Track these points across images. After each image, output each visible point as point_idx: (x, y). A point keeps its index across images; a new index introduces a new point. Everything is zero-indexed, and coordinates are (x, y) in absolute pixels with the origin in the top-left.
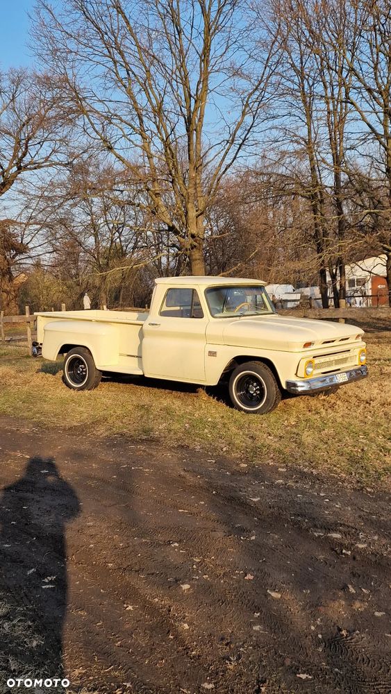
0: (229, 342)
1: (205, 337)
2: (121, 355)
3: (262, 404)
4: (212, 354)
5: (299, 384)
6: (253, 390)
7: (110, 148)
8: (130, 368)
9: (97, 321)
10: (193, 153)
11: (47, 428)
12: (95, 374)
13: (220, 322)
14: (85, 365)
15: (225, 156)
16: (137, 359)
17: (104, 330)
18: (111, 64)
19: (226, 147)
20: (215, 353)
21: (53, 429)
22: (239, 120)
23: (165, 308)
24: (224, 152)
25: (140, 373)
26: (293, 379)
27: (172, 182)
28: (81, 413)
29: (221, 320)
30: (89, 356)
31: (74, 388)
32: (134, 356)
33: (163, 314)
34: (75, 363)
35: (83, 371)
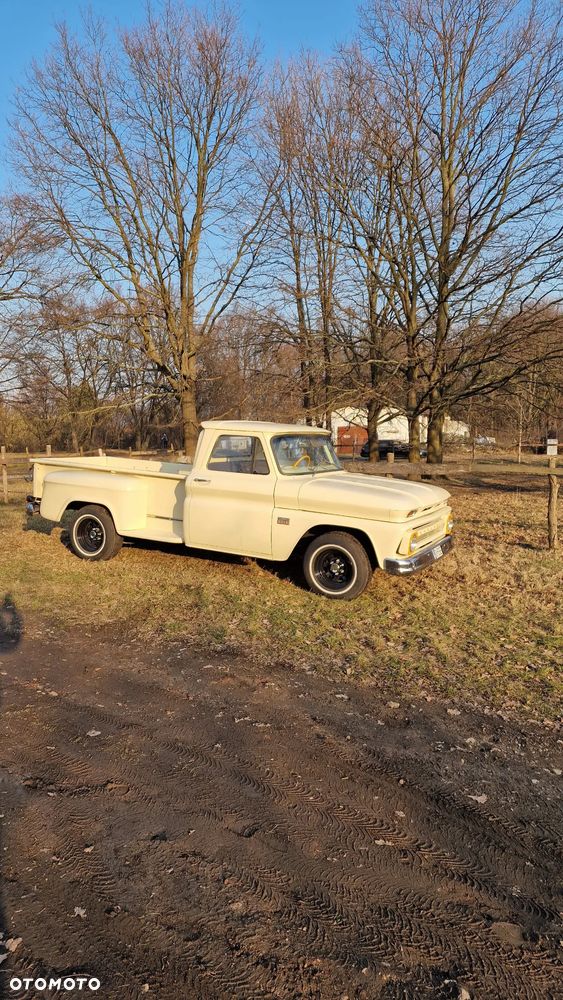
0: (305, 506)
1: (274, 499)
2: (149, 516)
3: (350, 587)
4: (284, 521)
5: (401, 563)
6: (337, 568)
7: (99, 277)
8: (164, 533)
9: (117, 473)
10: (186, 291)
11: (67, 629)
12: (115, 540)
13: (290, 481)
14: (100, 527)
15: (219, 296)
16: (171, 522)
17: (129, 485)
18: (97, 189)
19: (220, 288)
20: (288, 520)
21: (76, 629)
22: (234, 260)
23: (214, 460)
24: (217, 293)
25: (179, 541)
26: (394, 557)
27: (166, 318)
28: (109, 599)
29: (291, 477)
30: (108, 517)
31: (87, 558)
32: (167, 519)
33: (212, 467)
34: (87, 526)
35: (97, 536)
